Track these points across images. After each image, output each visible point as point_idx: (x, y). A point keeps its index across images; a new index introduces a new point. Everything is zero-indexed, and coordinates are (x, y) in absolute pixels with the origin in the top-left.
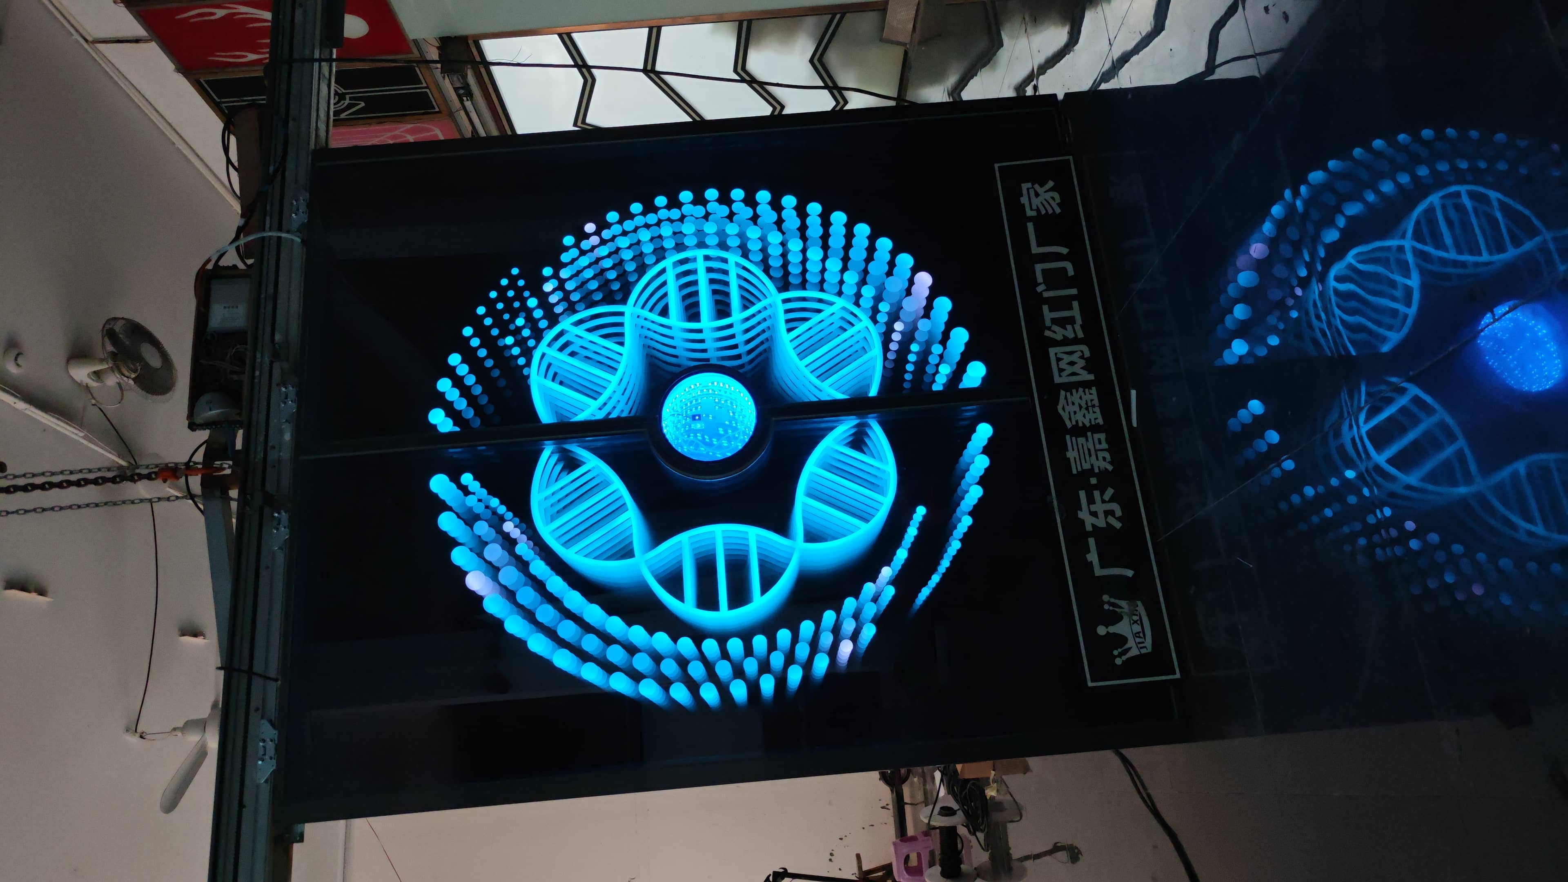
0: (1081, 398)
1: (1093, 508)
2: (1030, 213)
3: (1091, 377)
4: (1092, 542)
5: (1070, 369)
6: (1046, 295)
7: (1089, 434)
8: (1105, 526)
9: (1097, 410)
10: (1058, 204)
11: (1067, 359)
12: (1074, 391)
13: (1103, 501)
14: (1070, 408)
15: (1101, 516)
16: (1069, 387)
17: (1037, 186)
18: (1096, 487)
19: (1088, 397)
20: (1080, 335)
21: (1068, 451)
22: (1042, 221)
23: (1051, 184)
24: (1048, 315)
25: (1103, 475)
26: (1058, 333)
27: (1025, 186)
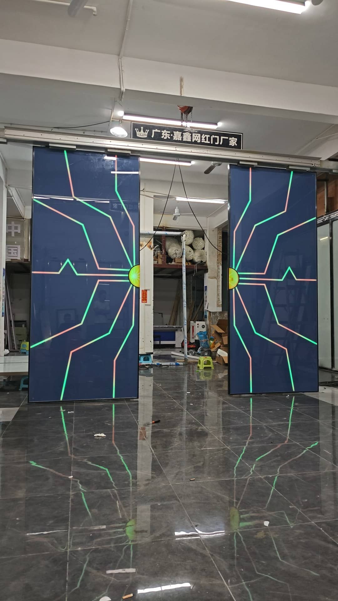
1: (166, 133)
2: (230, 139)
3: (193, 141)
4: (160, 131)
5: (195, 137)
6: (212, 137)
7: (181, 137)
8: (162, 135)
9: (186, 140)
10: (231, 145)
11: (198, 137)
12: (191, 137)
13: (167, 136)
14: (187, 135)
15: (165, 135)
16: (192, 136)
17: (236, 142)
18: (170, 135)
19: (189, 139)
20: (202, 141)
21: (179, 131)
22: (228, 141)
23: (236, 145)
24: (208, 136)
25: (172, 137)
26: (203, 137)
27: (236, 139)
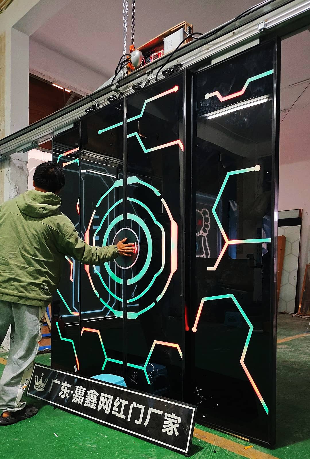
0: (94, 401)
